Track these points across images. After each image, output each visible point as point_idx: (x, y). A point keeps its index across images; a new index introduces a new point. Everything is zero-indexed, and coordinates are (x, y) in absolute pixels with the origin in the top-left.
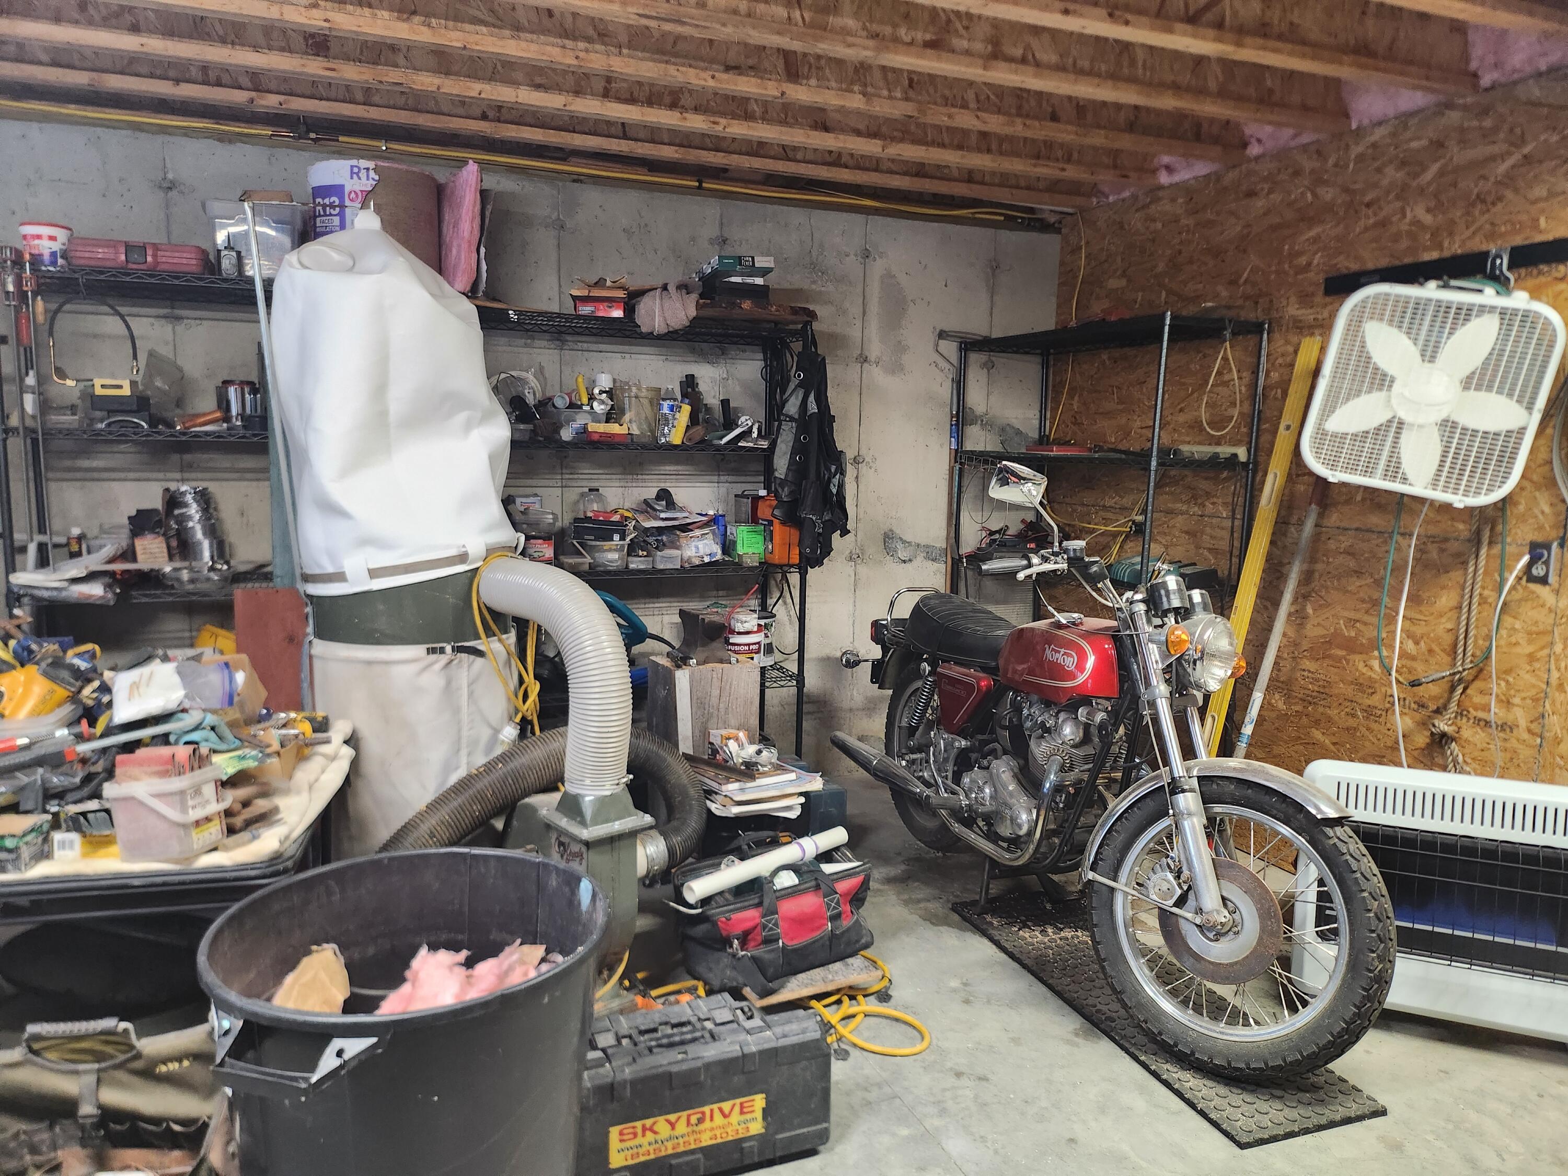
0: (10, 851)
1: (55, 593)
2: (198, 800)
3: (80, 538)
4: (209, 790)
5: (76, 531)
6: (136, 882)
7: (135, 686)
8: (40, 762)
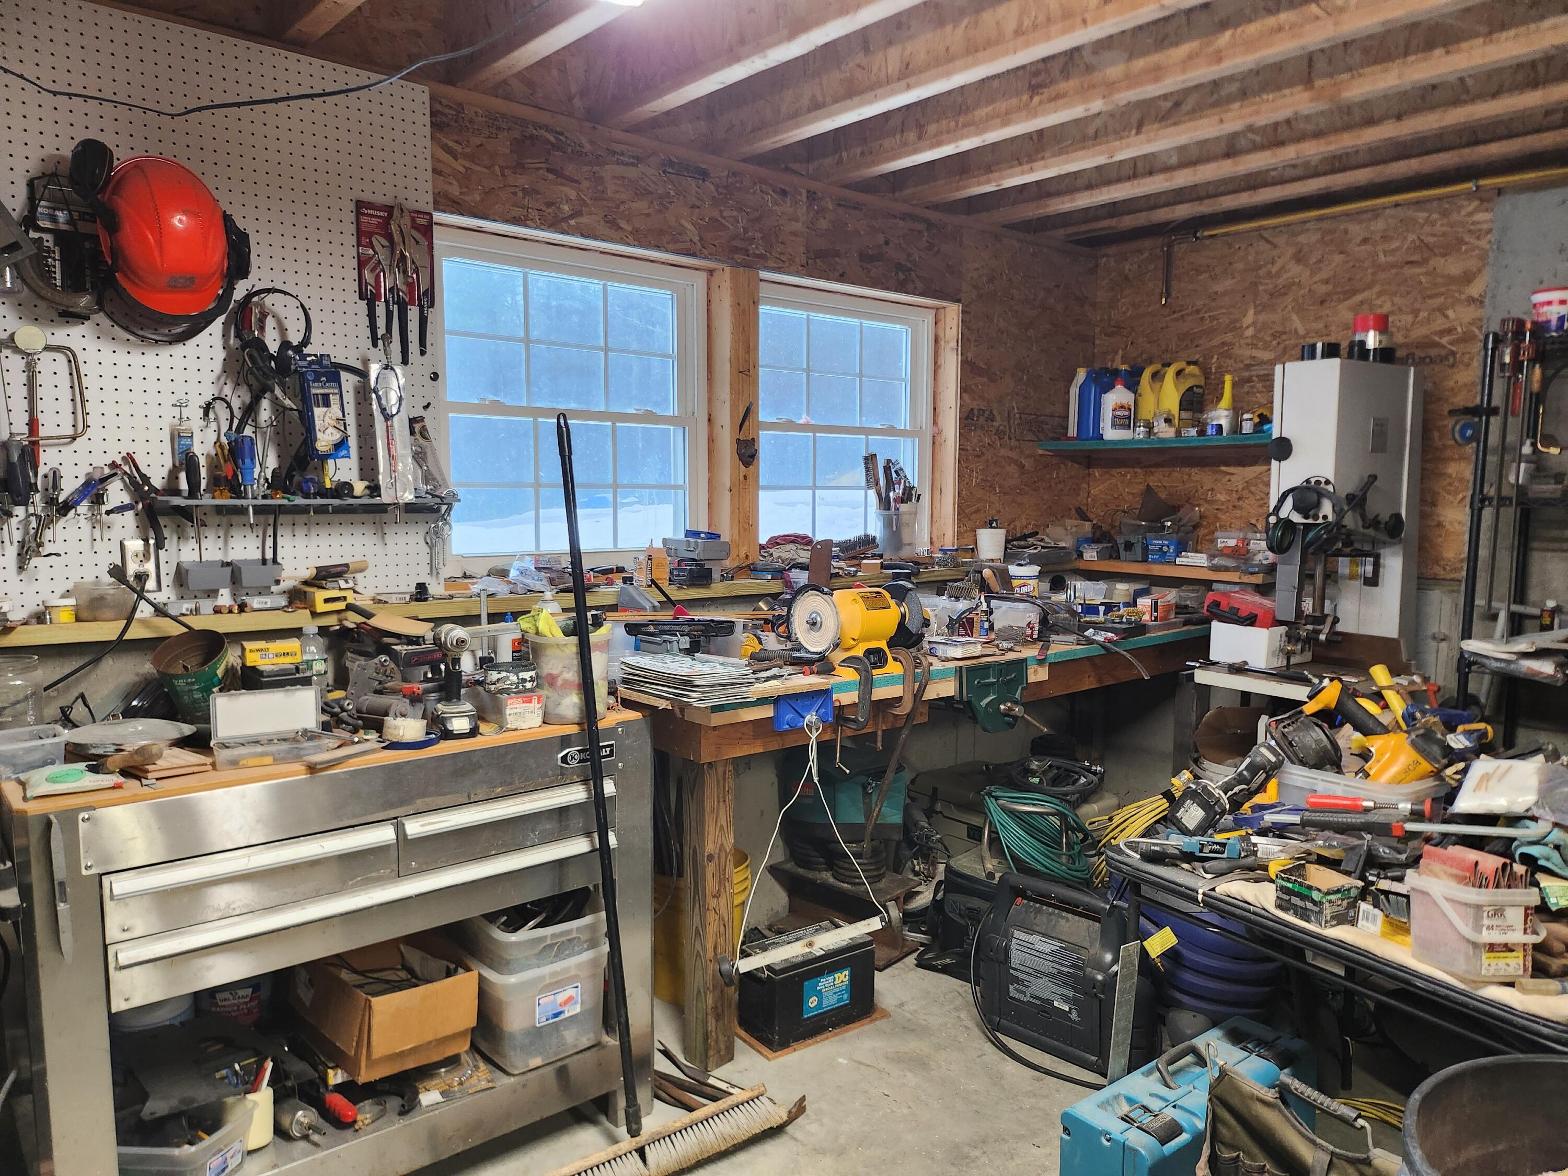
0: (1314, 903)
1: (1503, 665)
2: (1495, 922)
3: (1554, 612)
4: (1515, 916)
5: (1551, 604)
6: (1419, 983)
7: (1486, 777)
8: (1369, 828)
